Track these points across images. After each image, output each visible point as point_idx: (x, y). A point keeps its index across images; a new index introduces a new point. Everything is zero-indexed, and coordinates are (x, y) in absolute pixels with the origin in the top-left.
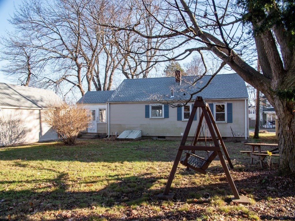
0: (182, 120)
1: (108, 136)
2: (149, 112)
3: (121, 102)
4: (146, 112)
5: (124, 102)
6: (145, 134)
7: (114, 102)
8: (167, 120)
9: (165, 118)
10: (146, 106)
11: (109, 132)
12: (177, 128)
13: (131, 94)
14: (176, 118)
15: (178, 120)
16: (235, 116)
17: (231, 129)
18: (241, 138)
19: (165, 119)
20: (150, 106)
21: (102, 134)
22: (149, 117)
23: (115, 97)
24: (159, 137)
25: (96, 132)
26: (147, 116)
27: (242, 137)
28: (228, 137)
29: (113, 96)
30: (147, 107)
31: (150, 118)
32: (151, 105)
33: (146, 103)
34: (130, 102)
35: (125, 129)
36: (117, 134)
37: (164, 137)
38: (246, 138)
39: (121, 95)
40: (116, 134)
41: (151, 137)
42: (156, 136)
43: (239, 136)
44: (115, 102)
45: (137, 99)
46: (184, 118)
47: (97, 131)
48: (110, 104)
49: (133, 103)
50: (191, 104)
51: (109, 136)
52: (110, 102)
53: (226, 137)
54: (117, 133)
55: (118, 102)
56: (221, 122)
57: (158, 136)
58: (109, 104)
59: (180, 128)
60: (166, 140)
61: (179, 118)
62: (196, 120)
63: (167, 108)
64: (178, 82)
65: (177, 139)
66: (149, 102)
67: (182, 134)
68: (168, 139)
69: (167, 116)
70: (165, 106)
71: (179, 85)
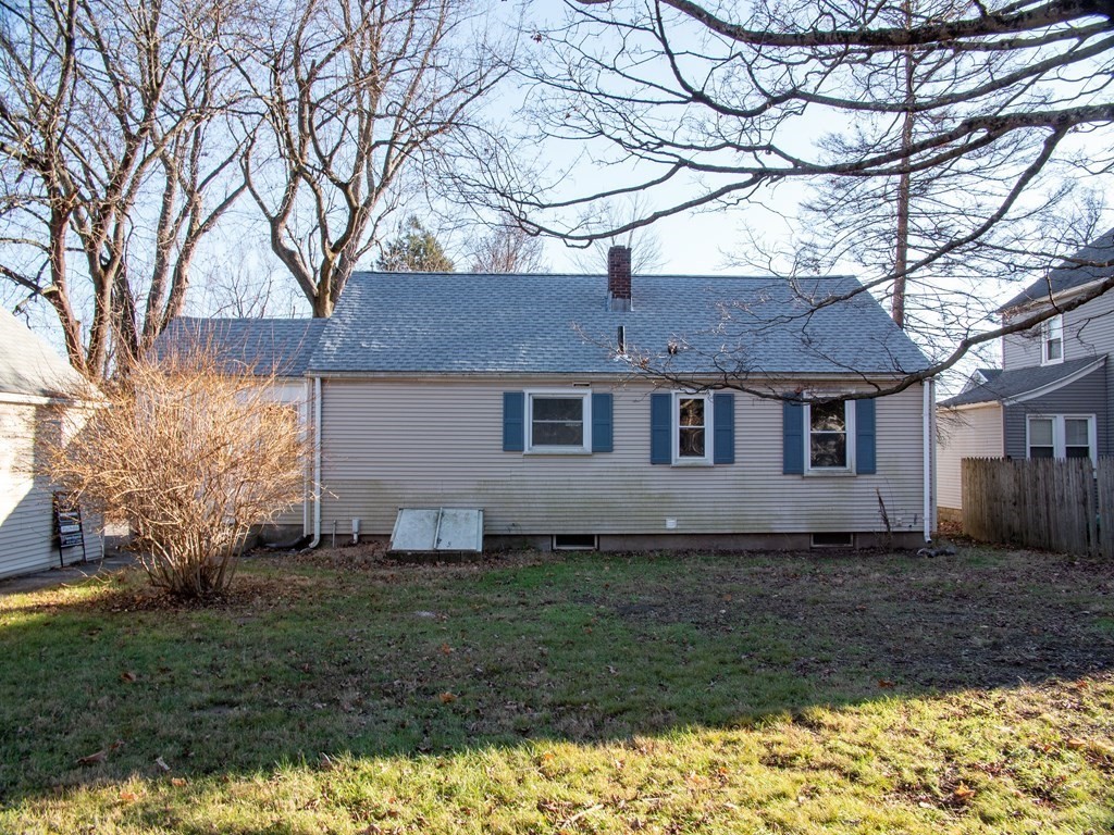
0: (674, 463)
1: (310, 538)
2: (520, 425)
3: (382, 375)
4: (506, 425)
5: (400, 375)
6: (500, 529)
7: (349, 375)
8: (603, 460)
9: (595, 450)
11: (317, 518)
12: (650, 496)
13: (420, 339)
14: (644, 451)
15: (653, 463)
16: (884, 447)
17: (881, 501)
18: (905, 538)
19: (597, 455)
20: (526, 396)
21: (279, 528)
22: (523, 450)
23: (341, 350)
24: (563, 539)
26: (512, 441)
27: (913, 530)
28: (855, 533)
29: (328, 344)
30: (512, 403)
31: (526, 451)
32: (530, 393)
33: (505, 384)
34: (429, 375)
35: (401, 506)
36: (360, 529)
37: (587, 539)
38: (927, 534)
39: (369, 340)
40: (355, 528)
41: (529, 539)
42: (552, 536)
43: (899, 526)
44: (355, 375)
45: (462, 364)
46: (681, 455)
48: (323, 381)
49: (447, 379)
50: (712, 392)
51: (317, 538)
52: (325, 375)
53: (849, 533)
54: (360, 525)
55: (371, 375)
56: (833, 472)
57: (559, 537)
58: (318, 381)
59: (662, 496)
60: (598, 550)
61: (660, 455)
62: (733, 462)
63: (603, 404)
64: (623, 297)
65: (648, 545)
66: (522, 378)
67: (671, 524)
68: (606, 546)
69: (604, 443)
70: (595, 397)
71: (625, 309)
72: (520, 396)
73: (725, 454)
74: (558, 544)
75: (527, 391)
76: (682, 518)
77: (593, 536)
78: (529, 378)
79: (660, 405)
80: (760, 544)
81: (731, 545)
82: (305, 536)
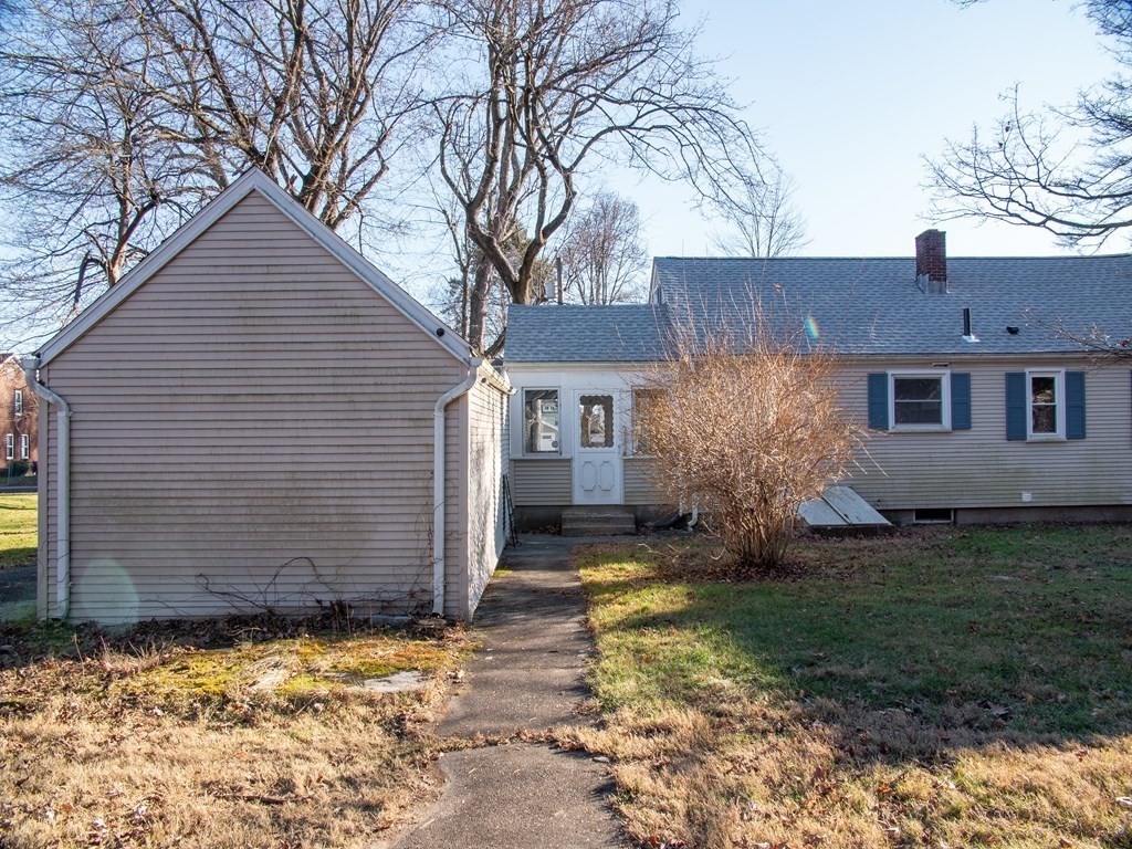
0: (1029, 439)
1: (687, 516)
2: (885, 404)
4: (871, 404)
8: (962, 437)
9: (955, 428)
10: (872, 377)
12: (1005, 471)
14: (1002, 429)
15: (1009, 439)
19: (956, 433)
20: (889, 377)
21: (652, 509)
22: (887, 429)
24: (922, 513)
25: (617, 498)
26: (877, 420)
30: (876, 383)
31: (891, 430)
32: (892, 373)
33: (870, 365)
37: (943, 513)
41: (892, 514)
42: (913, 511)
45: (824, 346)
46: (1035, 431)
47: (626, 494)
50: (1063, 370)
51: (695, 516)
57: (918, 511)
59: (1018, 471)
60: (955, 522)
61: (1015, 432)
62: (1084, 437)
63: (961, 384)
64: (939, 280)
65: (1004, 518)
66: (887, 360)
67: (1027, 497)
68: (962, 519)
69: (962, 420)
70: (954, 377)
71: (941, 291)
72: (884, 377)
73: (1077, 430)
74: (917, 518)
75: (890, 372)
76: (1037, 492)
77: (949, 510)
78: (894, 360)
79: (1014, 383)
80: (1108, 516)
81: (1081, 516)
82: (681, 515)
